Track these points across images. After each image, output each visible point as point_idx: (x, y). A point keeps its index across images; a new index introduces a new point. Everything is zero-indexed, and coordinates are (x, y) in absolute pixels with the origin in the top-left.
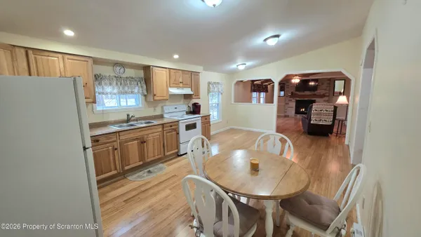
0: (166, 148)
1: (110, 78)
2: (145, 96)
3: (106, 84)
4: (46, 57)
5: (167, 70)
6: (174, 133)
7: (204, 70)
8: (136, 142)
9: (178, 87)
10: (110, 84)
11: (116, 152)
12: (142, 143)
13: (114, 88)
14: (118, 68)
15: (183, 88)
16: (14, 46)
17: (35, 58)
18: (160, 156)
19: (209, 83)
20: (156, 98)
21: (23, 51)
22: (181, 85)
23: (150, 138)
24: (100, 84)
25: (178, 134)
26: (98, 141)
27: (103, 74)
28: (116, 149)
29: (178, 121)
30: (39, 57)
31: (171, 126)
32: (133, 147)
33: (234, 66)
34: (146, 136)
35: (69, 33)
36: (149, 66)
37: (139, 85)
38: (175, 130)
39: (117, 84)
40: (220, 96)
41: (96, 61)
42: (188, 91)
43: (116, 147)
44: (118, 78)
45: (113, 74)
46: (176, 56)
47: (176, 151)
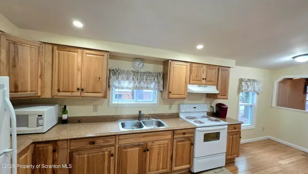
0: (174, 161)
1: (128, 73)
2: (161, 92)
3: (123, 79)
4: (67, 52)
5: (189, 64)
6: (187, 143)
7: (236, 64)
8: (138, 149)
9: (200, 85)
10: (128, 79)
11: (112, 158)
12: (144, 151)
13: (130, 83)
14: (138, 63)
15: (206, 85)
16: (44, 43)
17: (59, 53)
18: (165, 171)
19: (241, 80)
20: (171, 96)
21: (50, 47)
22: (204, 82)
23: (156, 146)
24: (117, 78)
25: (192, 144)
26: (93, 143)
27: (122, 68)
28: (112, 155)
29: (194, 128)
30: (62, 52)
31: (184, 134)
32: (133, 155)
33: (287, 58)
34: (150, 144)
35: (78, 24)
36: (168, 60)
37: (156, 80)
38: (189, 139)
39: (133, 79)
40: (256, 96)
41: (112, 56)
42: (212, 90)
43: (113, 152)
44: (136, 73)
45: (131, 69)
46: (200, 47)
47: (188, 166)
